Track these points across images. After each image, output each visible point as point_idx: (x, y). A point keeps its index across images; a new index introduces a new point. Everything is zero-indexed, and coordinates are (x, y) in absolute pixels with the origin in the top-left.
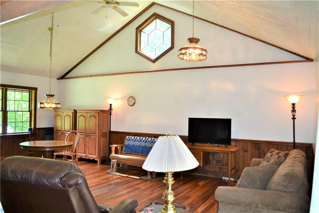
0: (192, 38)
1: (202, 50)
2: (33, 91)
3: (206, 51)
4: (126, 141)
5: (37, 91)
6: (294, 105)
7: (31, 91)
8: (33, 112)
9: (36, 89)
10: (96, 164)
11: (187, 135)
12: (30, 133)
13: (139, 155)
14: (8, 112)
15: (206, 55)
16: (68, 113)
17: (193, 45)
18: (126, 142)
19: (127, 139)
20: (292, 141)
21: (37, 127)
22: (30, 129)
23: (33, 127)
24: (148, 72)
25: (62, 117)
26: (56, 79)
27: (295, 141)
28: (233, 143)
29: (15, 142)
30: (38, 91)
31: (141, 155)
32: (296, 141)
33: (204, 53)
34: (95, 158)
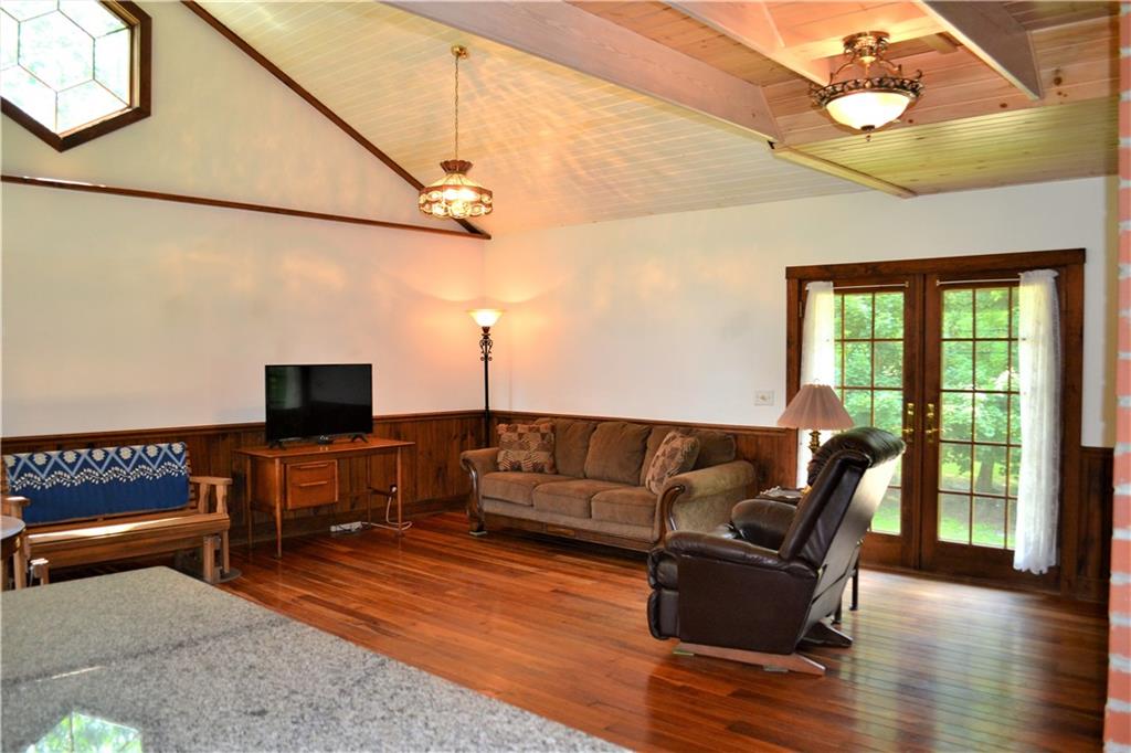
0: (453, 161)
1: (480, 191)
3: (490, 194)
4: (10, 478)
6: (486, 330)
11: (264, 420)
15: (490, 205)
17: (454, 179)
18: (13, 483)
20: (484, 408)
27: (490, 405)
28: (377, 428)
32: (490, 409)
33: (486, 199)
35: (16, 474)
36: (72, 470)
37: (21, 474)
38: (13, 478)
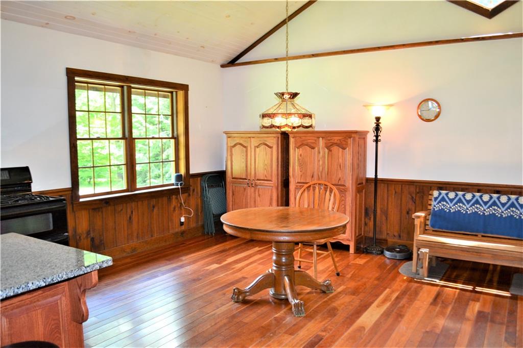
2: (181, 93)
4: (433, 203)
5: (188, 92)
7: (174, 93)
8: (182, 140)
9: (185, 88)
10: (345, 253)
12: (179, 187)
13: (476, 235)
14: (136, 140)
16: (265, 139)
18: (435, 206)
19: (436, 199)
21: (192, 172)
22: (179, 178)
23: (182, 171)
24: (483, 39)
25: (249, 148)
26: (220, 66)
29: (154, 207)
30: (190, 93)
31: (483, 236)
34: (342, 240)
35: (437, 201)
36: (468, 204)
37: (440, 202)
38: (435, 203)
